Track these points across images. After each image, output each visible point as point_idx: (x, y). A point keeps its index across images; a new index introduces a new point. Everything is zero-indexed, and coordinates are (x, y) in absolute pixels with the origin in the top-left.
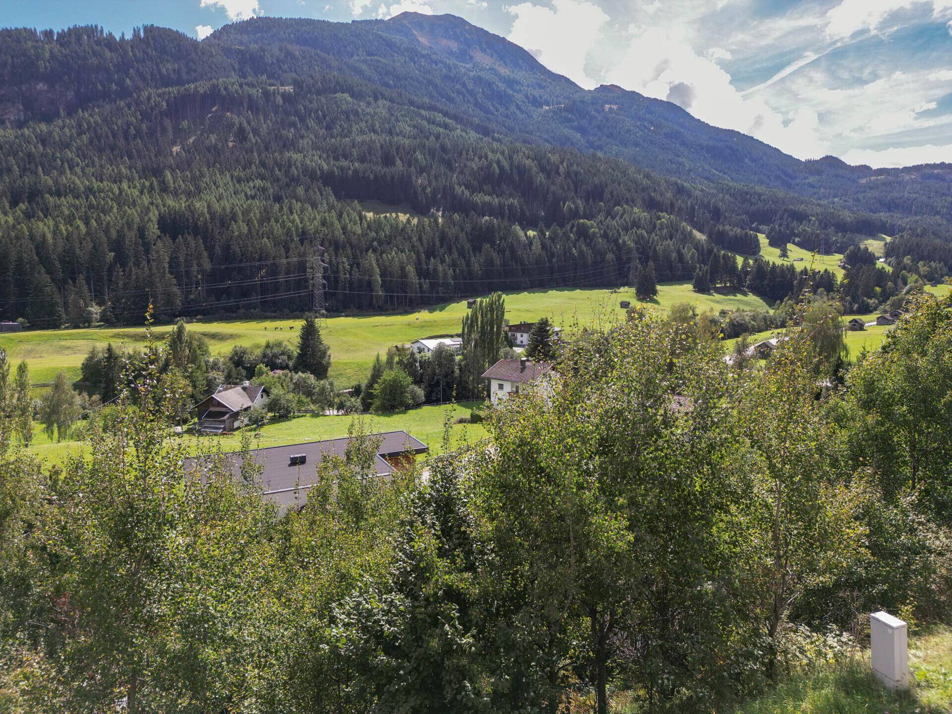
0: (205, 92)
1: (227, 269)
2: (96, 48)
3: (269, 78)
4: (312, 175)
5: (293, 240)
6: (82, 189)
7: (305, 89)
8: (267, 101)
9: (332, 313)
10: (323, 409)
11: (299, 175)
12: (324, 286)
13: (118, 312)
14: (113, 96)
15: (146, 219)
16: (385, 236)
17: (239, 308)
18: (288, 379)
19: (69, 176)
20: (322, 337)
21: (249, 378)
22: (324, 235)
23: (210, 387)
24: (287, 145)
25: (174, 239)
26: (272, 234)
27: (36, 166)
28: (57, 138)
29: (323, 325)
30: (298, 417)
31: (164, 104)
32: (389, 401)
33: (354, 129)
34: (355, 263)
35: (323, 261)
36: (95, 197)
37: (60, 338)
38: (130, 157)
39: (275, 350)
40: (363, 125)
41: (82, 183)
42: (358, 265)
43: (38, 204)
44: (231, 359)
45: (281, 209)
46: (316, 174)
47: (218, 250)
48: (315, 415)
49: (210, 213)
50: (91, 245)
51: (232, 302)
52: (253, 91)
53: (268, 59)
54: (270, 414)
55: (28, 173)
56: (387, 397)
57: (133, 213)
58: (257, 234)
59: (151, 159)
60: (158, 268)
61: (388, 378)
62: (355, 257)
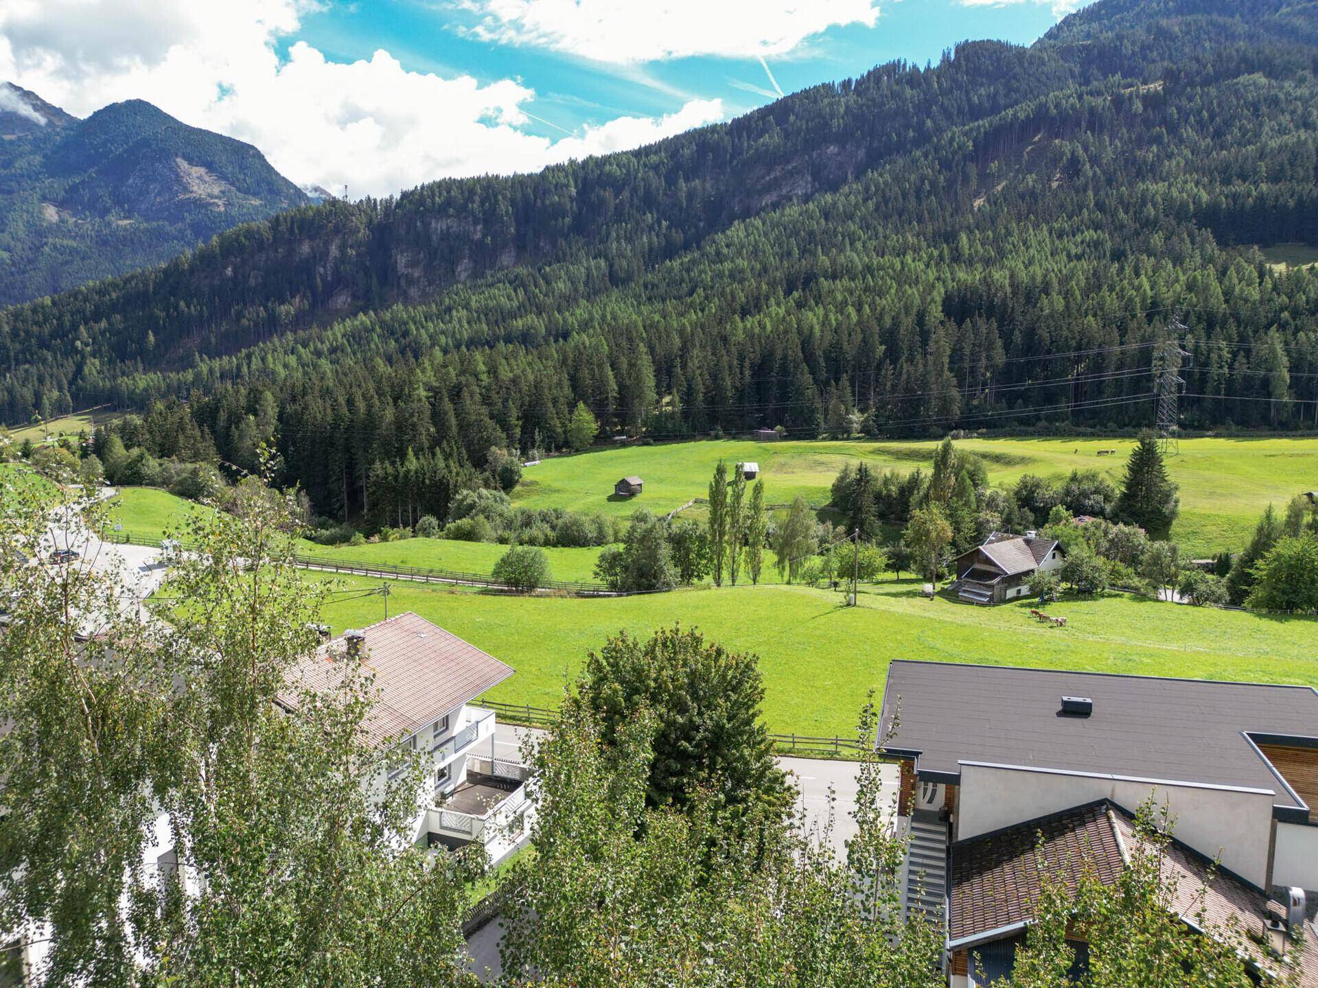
0: (1028, 117)
1: (1028, 363)
2: (896, 88)
3: (1124, 76)
4: (1179, 213)
5: (1134, 316)
6: (860, 267)
7: (1183, 81)
8: (1118, 113)
9: (1190, 431)
10: (1155, 588)
11: (1156, 217)
12: (1180, 386)
13: (882, 421)
14: (909, 146)
15: (929, 298)
16: (1307, 302)
17: (1038, 419)
18: (1100, 533)
19: (848, 253)
20: (1167, 470)
21: (1038, 525)
22: (1190, 304)
23: (980, 533)
24: (1142, 171)
25: (960, 323)
26: (1102, 309)
27: (816, 245)
28: (841, 208)
29: (1171, 450)
30: (1110, 596)
31: (970, 144)
32: (1284, 592)
33: (1266, 129)
34: (1243, 348)
35: (1183, 348)
36: (873, 277)
37: (815, 451)
38: (920, 220)
39: (1086, 486)
40: (1285, 119)
41: (861, 260)
42: (1248, 352)
43: (811, 290)
44: (1016, 493)
45: (1122, 269)
46: (1187, 212)
47: (1018, 337)
48: (1140, 597)
49: (1012, 285)
50: (860, 337)
51: (1030, 410)
52: (1098, 102)
53: (1127, 48)
54: (1064, 585)
55: (807, 255)
56: (1280, 586)
57: (913, 292)
58: (1079, 310)
59: (944, 221)
60: (935, 364)
61: (1286, 552)
62: (1243, 338)
